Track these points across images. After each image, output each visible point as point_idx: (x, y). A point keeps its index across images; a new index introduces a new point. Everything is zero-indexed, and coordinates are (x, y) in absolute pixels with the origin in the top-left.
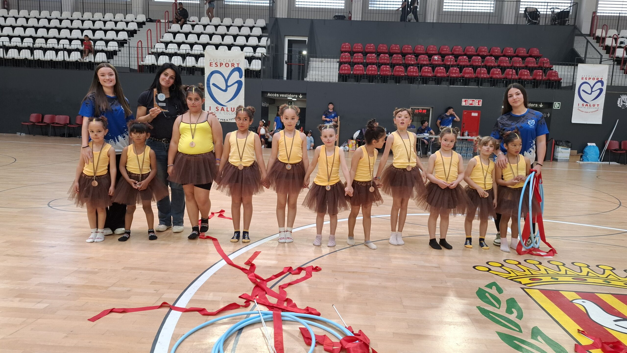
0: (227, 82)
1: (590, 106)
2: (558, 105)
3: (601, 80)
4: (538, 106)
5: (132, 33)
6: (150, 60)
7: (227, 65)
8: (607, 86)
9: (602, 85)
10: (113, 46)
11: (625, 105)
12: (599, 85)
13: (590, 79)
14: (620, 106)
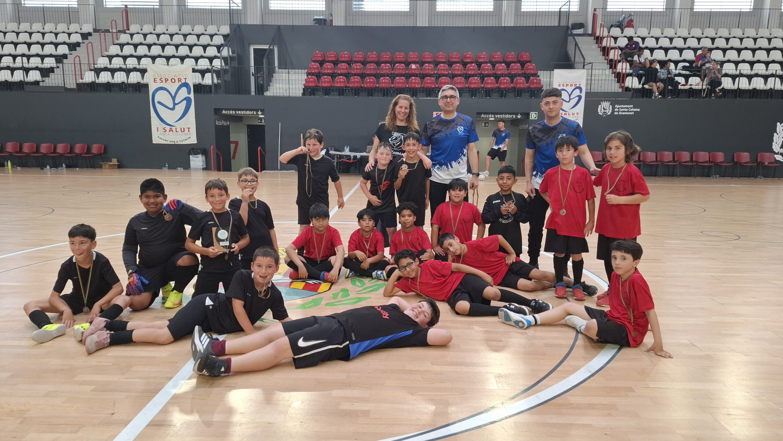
0: (175, 99)
1: (569, 115)
2: (535, 115)
3: (578, 86)
4: (516, 117)
5: (73, 47)
6: (89, 77)
7: (173, 80)
8: (586, 93)
9: (581, 92)
10: (50, 62)
11: (606, 112)
12: (577, 92)
13: (567, 85)
14: (601, 114)
